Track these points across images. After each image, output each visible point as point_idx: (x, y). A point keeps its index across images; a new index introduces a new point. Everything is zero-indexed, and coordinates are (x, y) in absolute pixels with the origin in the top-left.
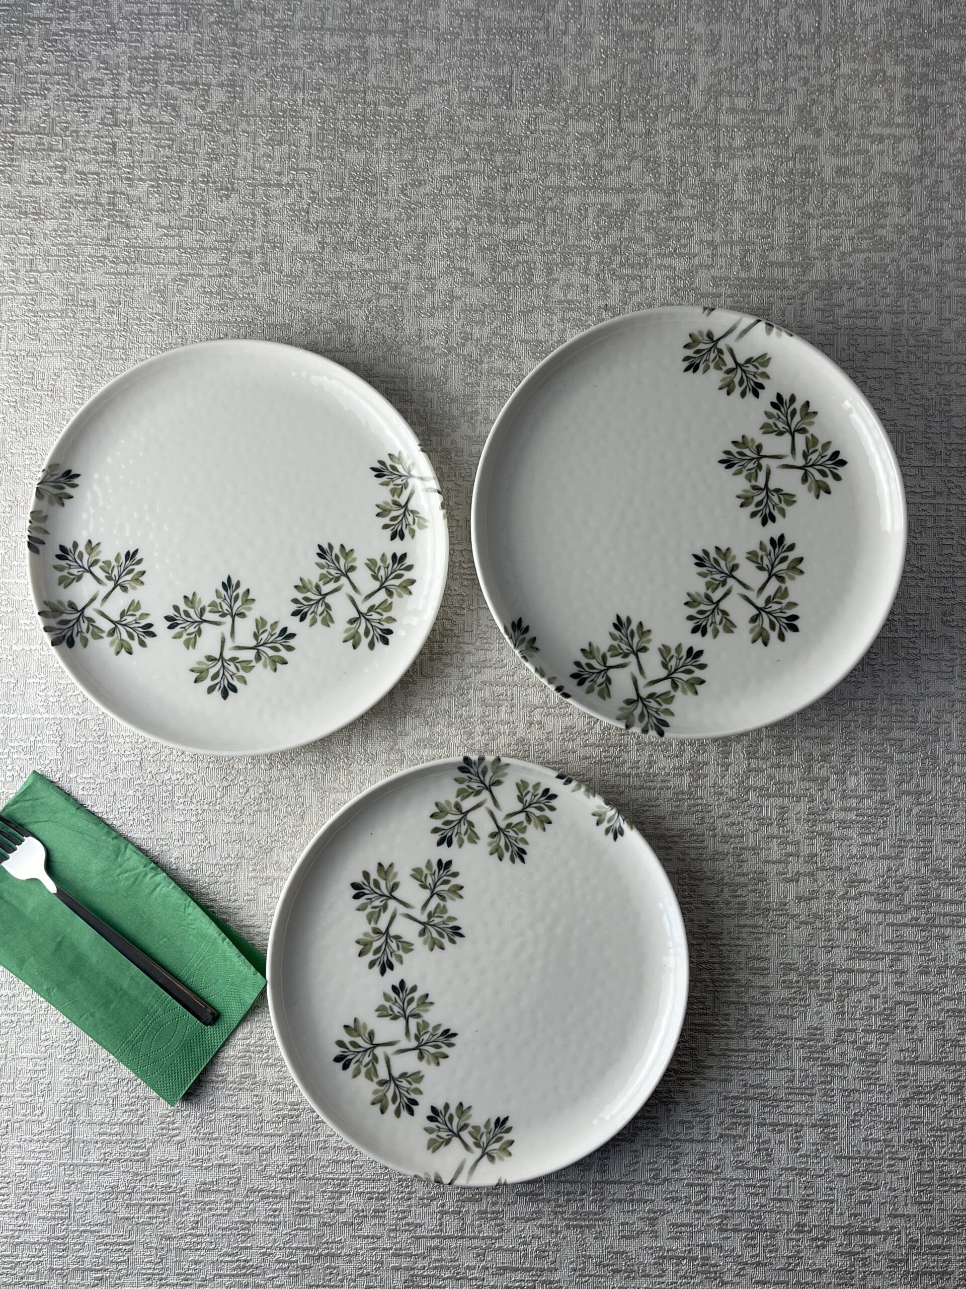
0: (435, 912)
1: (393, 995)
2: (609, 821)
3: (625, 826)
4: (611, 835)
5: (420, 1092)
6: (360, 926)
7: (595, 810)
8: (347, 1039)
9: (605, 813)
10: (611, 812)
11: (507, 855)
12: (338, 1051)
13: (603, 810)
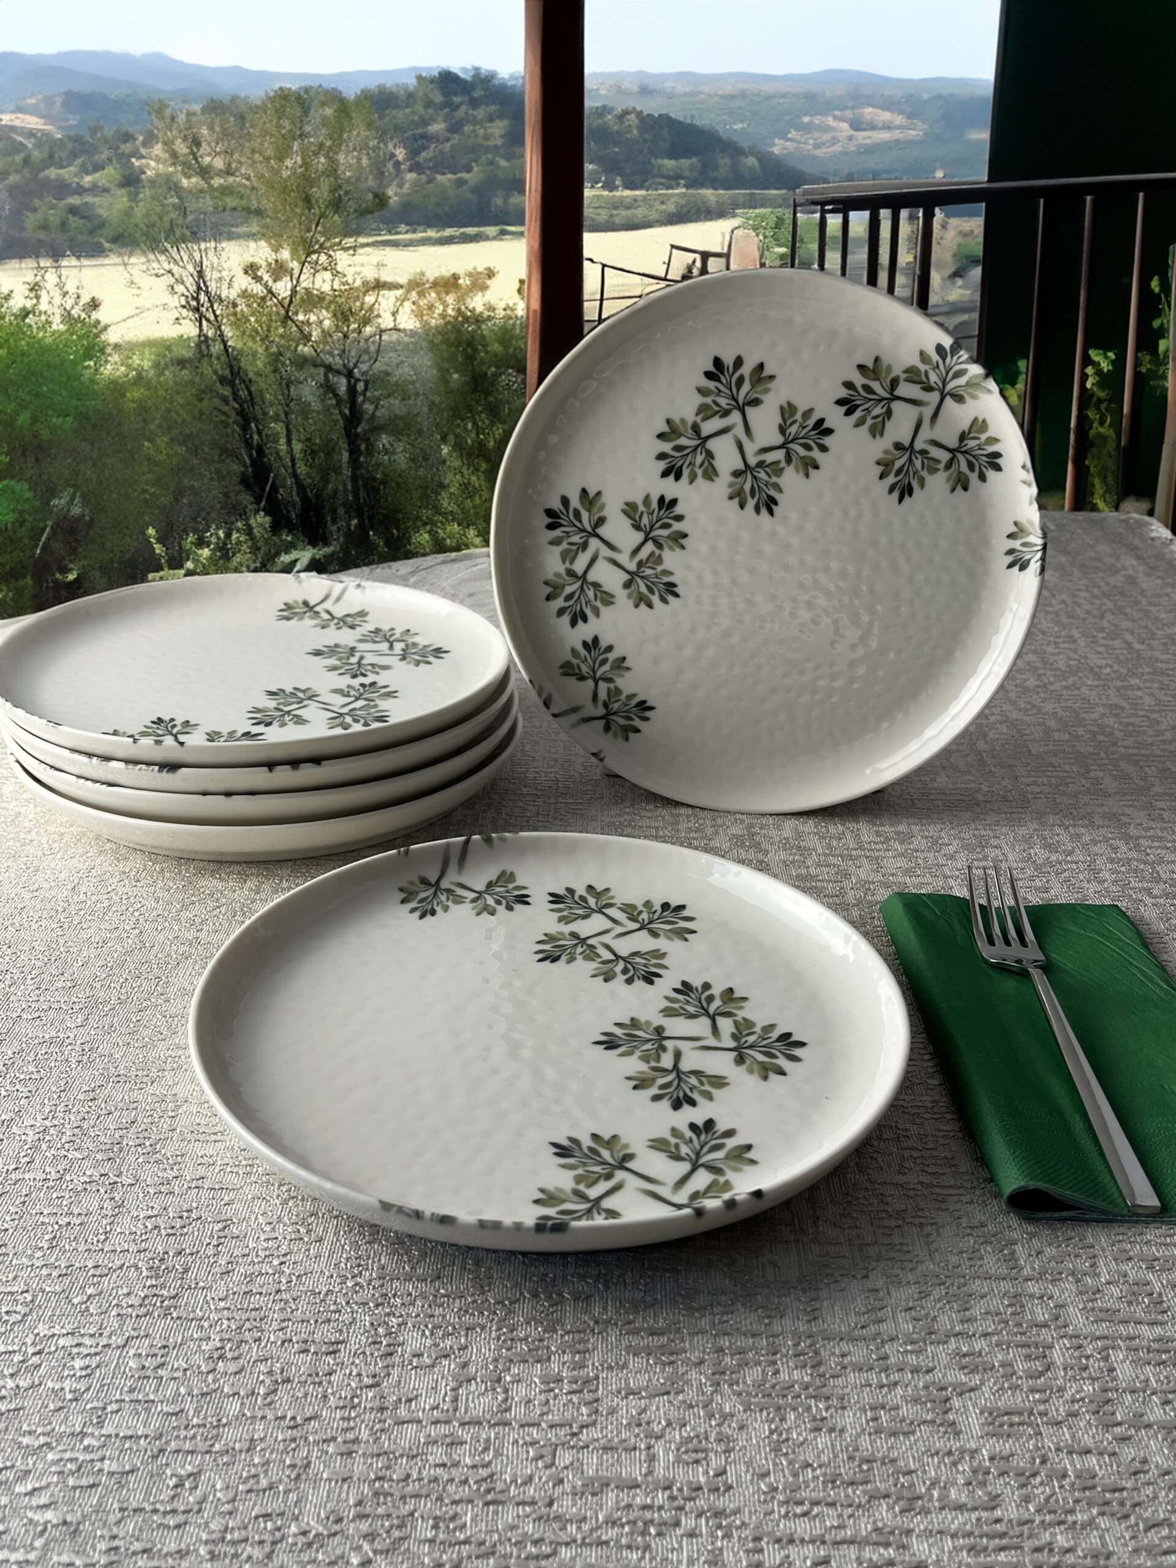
0: (768, 466)
1: (655, 505)
2: (1024, 545)
3: (1034, 566)
4: (1010, 559)
5: (597, 614)
6: (686, 408)
7: (1023, 520)
8: (575, 503)
9: (1029, 534)
10: (1037, 540)
11: (891, 479)
12: (556, 505)
13: (1031, 529)
